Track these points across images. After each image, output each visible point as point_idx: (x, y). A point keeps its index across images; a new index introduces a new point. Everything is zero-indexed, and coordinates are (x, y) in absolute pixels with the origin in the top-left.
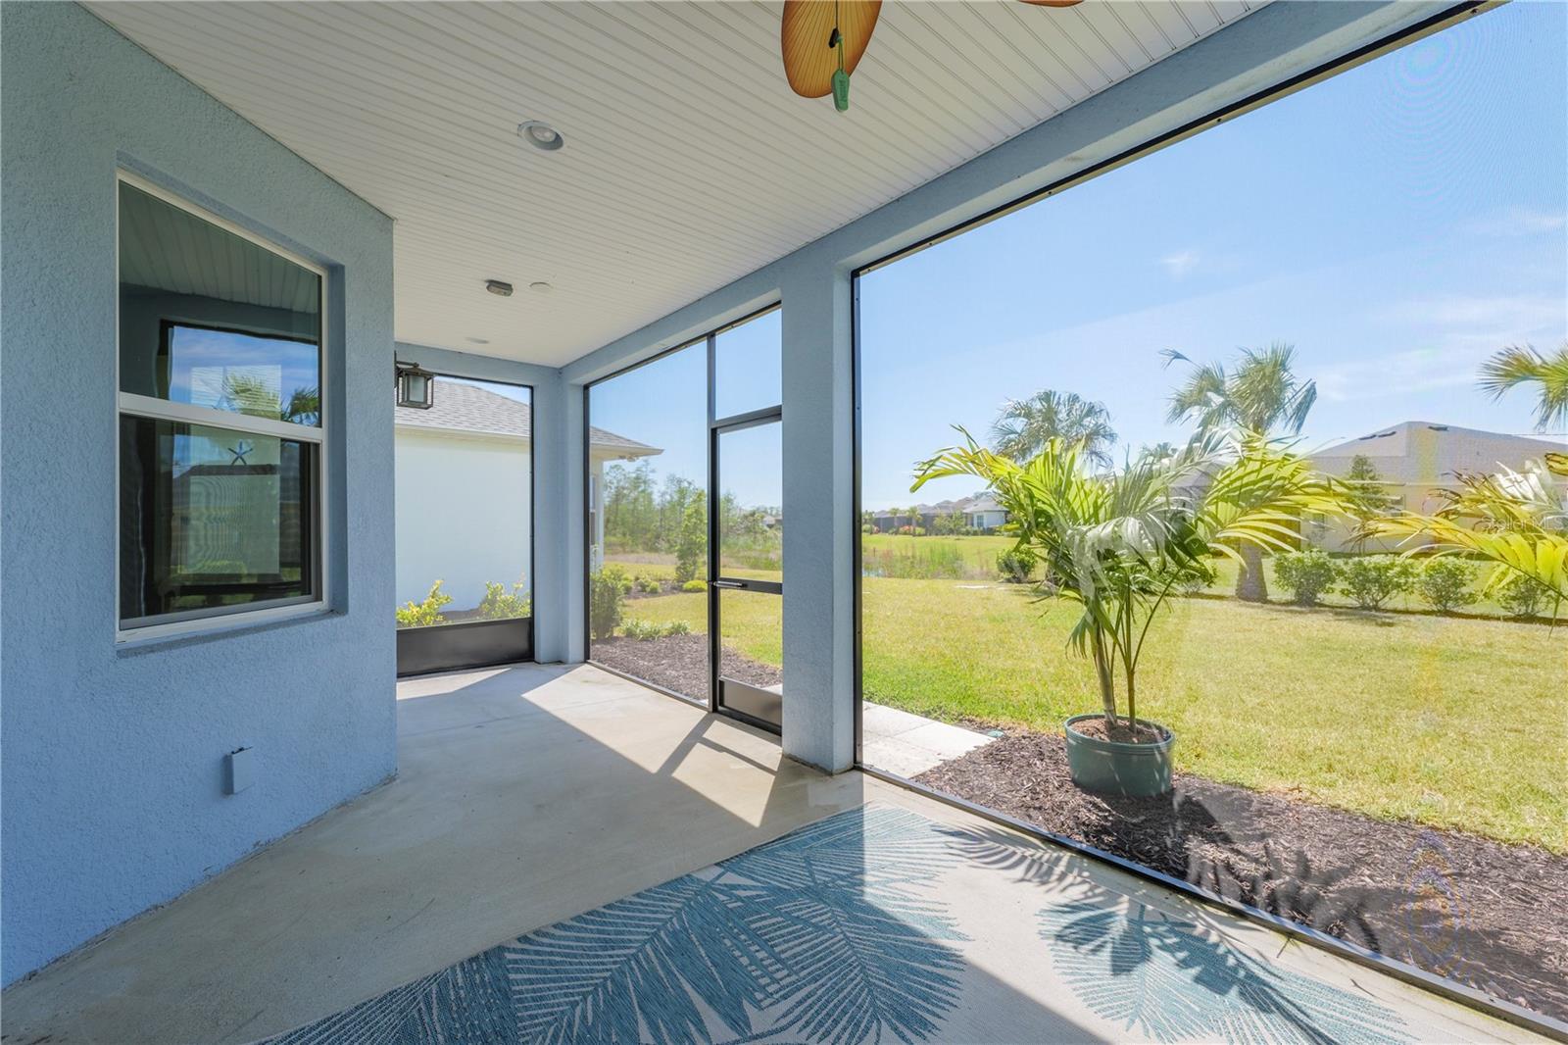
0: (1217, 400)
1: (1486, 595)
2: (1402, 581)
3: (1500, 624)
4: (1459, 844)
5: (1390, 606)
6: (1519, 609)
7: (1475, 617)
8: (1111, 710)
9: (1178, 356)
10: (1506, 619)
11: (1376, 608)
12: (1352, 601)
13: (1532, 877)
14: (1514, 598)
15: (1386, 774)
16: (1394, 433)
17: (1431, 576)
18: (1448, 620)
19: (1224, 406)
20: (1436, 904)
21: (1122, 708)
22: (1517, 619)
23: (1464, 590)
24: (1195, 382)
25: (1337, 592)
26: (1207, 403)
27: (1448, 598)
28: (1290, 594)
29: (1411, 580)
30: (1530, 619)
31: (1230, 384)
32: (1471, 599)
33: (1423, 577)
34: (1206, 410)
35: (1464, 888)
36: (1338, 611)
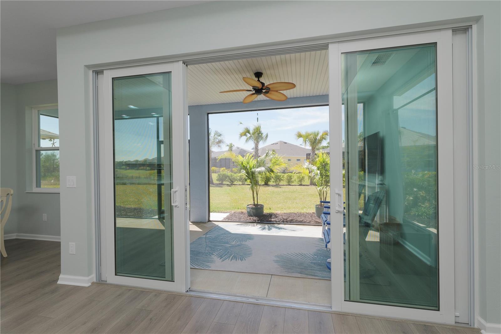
0: (249, 135)
1: (295, 181)
2: (283, 178)
3: (297, 186)
4: (299, 214)
5: (280, 184)
6: (300, 183)
7: (294, 185)
8: (254, 202)
9: (241, 123)
10: (298, 185)
11: (278, 185)
12: (274, 184)
13: (306, 215)
14: (299, 181)
15: (289, 208)
16: (277, 143)
17: (287, 177)
18: (290, 186)
19: (251, 136)
20: (297, 219)
21: (256, 203)
22: (299, 185)
23: (292, 180)
24: (244, 130)
25: (272, 182)
26: (247, 136)
27: (289, 182)
28: (263, 183)
29: (284, 178)
30: (301, 185)
31: (251, 132)
32: (293, 182)
33: (286, 178)
34: (246, 137)
35: (300, 217)
36: (273, 186)
